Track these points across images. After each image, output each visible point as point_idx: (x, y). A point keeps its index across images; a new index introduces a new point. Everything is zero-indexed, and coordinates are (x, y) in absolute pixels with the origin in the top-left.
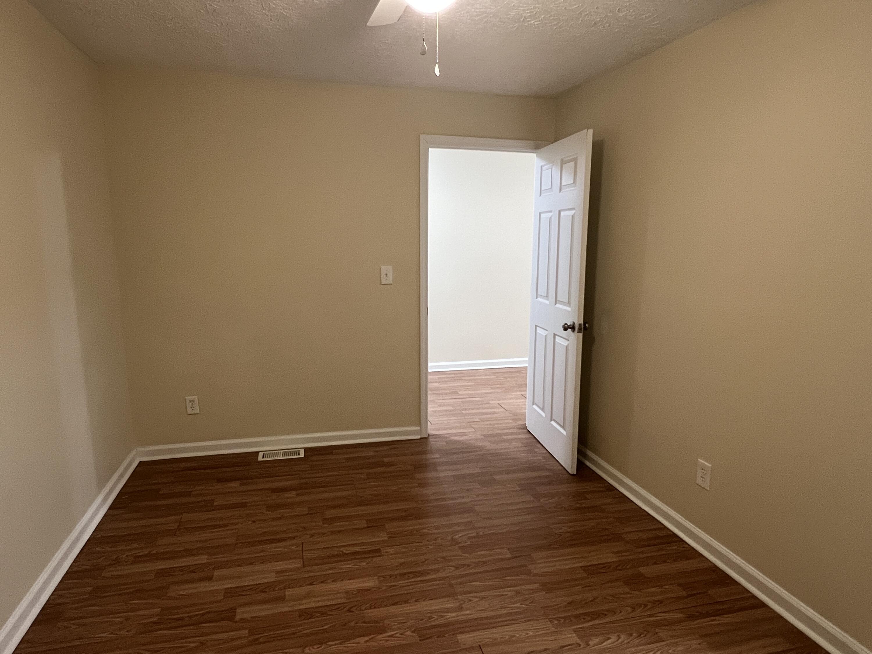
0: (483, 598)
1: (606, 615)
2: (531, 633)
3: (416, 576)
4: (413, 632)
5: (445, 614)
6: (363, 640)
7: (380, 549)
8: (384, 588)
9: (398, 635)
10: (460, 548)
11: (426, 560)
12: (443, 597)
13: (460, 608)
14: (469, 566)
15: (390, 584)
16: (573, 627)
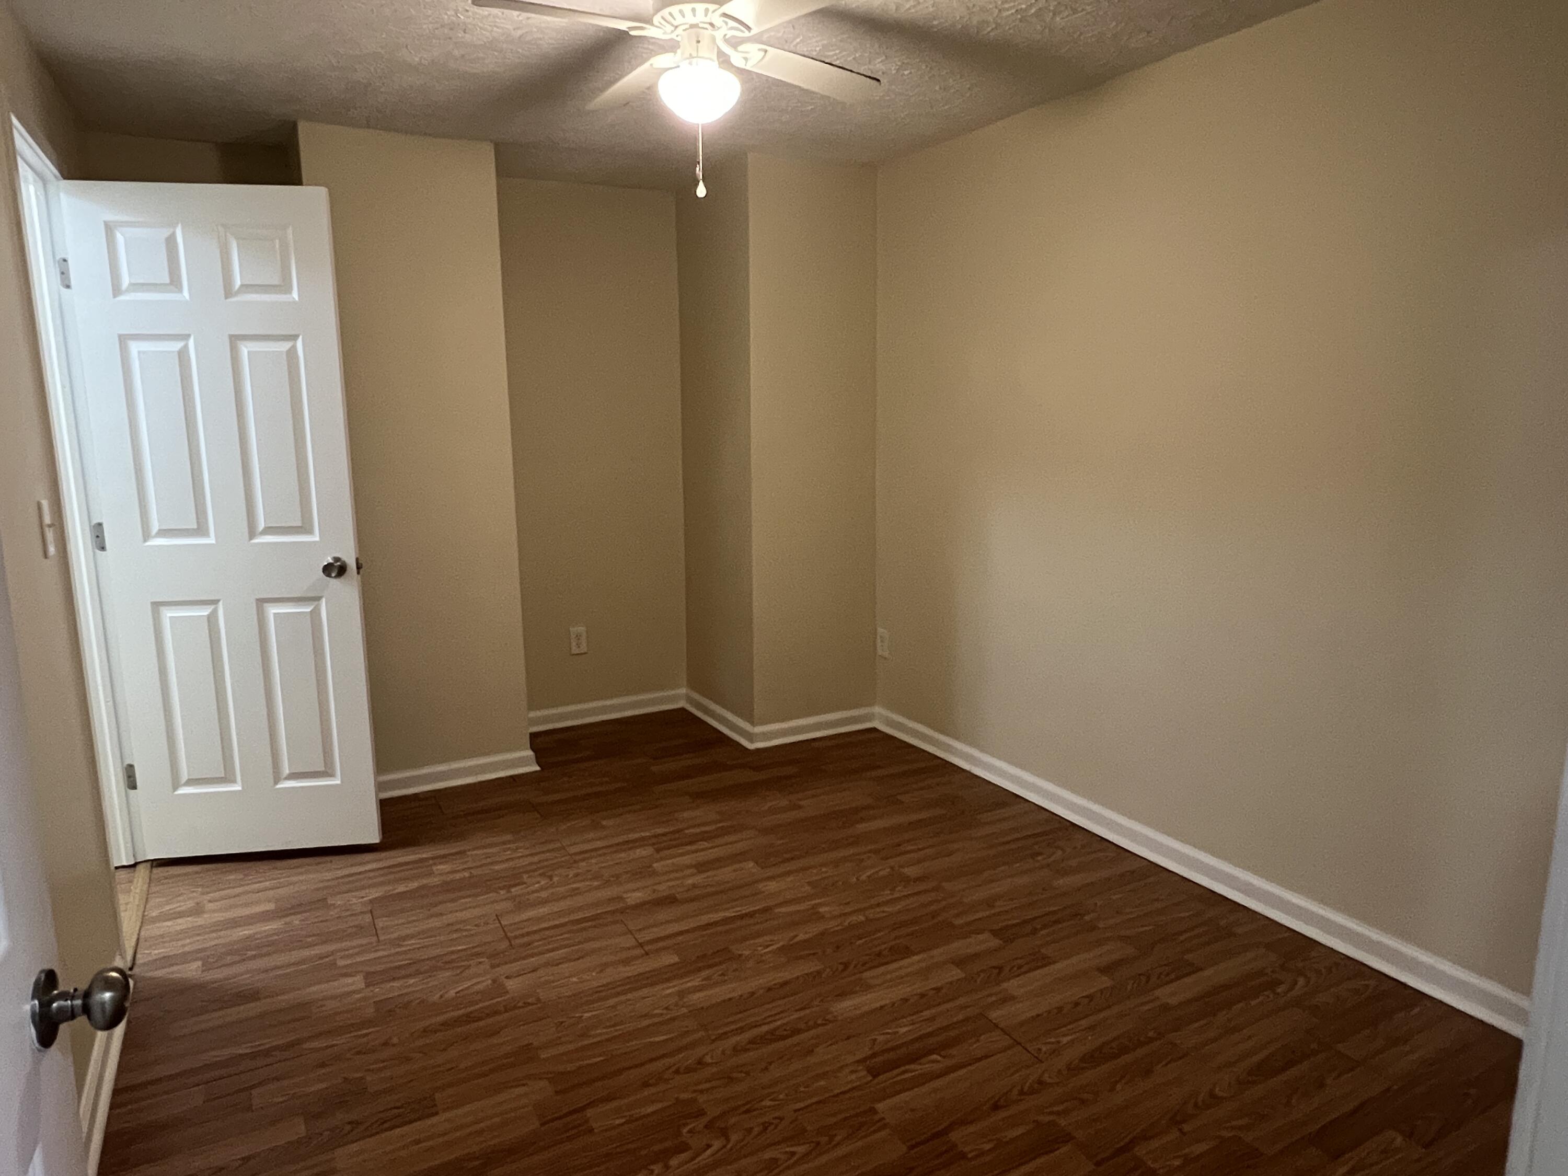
0: (646, 1016)
1: (442, 1025)
2: (575, 979)
3: (772, 1032)
4: (740, 955)
5: (704, 983)
6: (802, 937)
7: (875, 1077)
8: (816, 1003)
9: (760, 948)
10: (701, 1113)
11: (766, 1068)
12: (712, 1006)
13: (682, 994)
14: (677, 1072)
15: (808, 1011)
16: (508, 996)
